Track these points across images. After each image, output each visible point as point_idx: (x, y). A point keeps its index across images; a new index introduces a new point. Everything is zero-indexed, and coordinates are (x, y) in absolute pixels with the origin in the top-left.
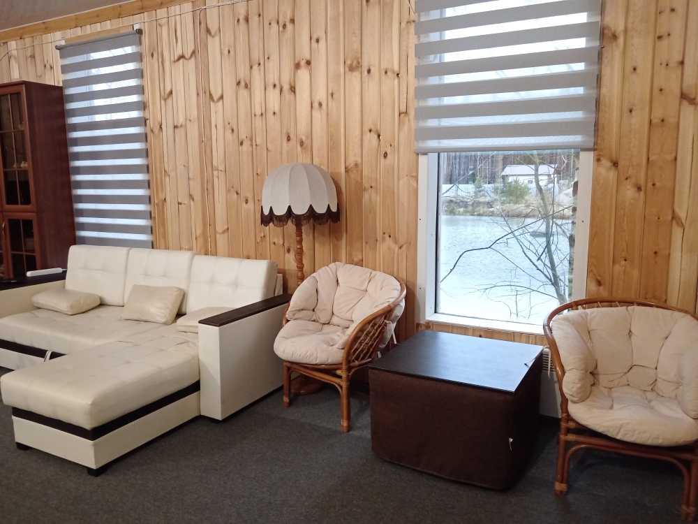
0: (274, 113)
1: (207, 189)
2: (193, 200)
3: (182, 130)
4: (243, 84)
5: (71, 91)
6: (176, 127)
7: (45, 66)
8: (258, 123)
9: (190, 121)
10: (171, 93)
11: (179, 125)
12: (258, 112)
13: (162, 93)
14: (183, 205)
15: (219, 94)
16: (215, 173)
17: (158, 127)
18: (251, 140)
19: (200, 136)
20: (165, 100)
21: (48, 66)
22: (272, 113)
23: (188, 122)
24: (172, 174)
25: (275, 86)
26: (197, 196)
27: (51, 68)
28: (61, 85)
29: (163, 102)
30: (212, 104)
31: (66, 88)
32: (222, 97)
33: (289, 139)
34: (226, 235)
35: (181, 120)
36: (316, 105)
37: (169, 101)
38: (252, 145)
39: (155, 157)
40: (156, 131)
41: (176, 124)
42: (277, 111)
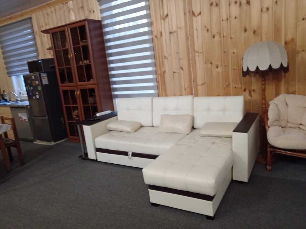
0: (236, 18)
1: (192, 63)
2: (183, 69)
3: (175, 34)
4: (214, 4)
5: (106, 22)
6: (171, 33)
7: (90, 11)
8: (225, 24)
9: (180, 28)
10: (167, 15)
11: (173, 32)
12: (225, 18)
13: (162, 16)
14: (176, 73)
15: (198, 12)
16: (197, 54)
17: (160, 34)
18: (220, 34)
19: (187, 35)
20: (164, 19)
21: (92, 11)
22: (234, 18)
23: (179, 29)
24: (169, 58)
25: (236, 2)
26: (185, 67)
27: (94, 11)
28: (100, 19)
29: (162, 21)
30: (194, 18)
31: (103, 21)
32: (200, 13)
33: (245, 30)
34: (204, 86)
35: (175, 29)
36: (265, 9)
37: (167, 20)
38: (220, 37)
39: (158, 50)
40: (159, 37)
41: (171, 31)
42: (237, 16)
